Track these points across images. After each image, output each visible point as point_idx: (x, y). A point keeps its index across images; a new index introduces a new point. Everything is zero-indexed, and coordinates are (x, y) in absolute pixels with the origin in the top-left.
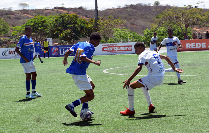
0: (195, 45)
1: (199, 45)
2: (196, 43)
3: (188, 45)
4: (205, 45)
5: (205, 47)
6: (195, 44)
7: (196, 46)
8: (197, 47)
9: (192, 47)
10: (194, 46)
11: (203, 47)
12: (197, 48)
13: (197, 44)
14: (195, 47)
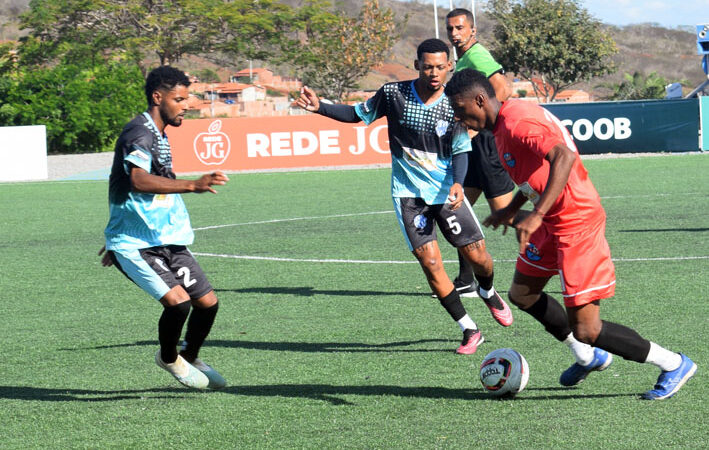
0: (291, 140)
1: (305, 143)
2: (295, 134)
3: (258, 142)
4: (335, 142)
5: (337, 151)
6: (287, 135)
7: (291, 147)
8: (299, 151)
9: (277, 152)
10: (287, 144)
11: (325, 150)
12: (296, 153)
13: (298, 136)
14: (288, 153)
